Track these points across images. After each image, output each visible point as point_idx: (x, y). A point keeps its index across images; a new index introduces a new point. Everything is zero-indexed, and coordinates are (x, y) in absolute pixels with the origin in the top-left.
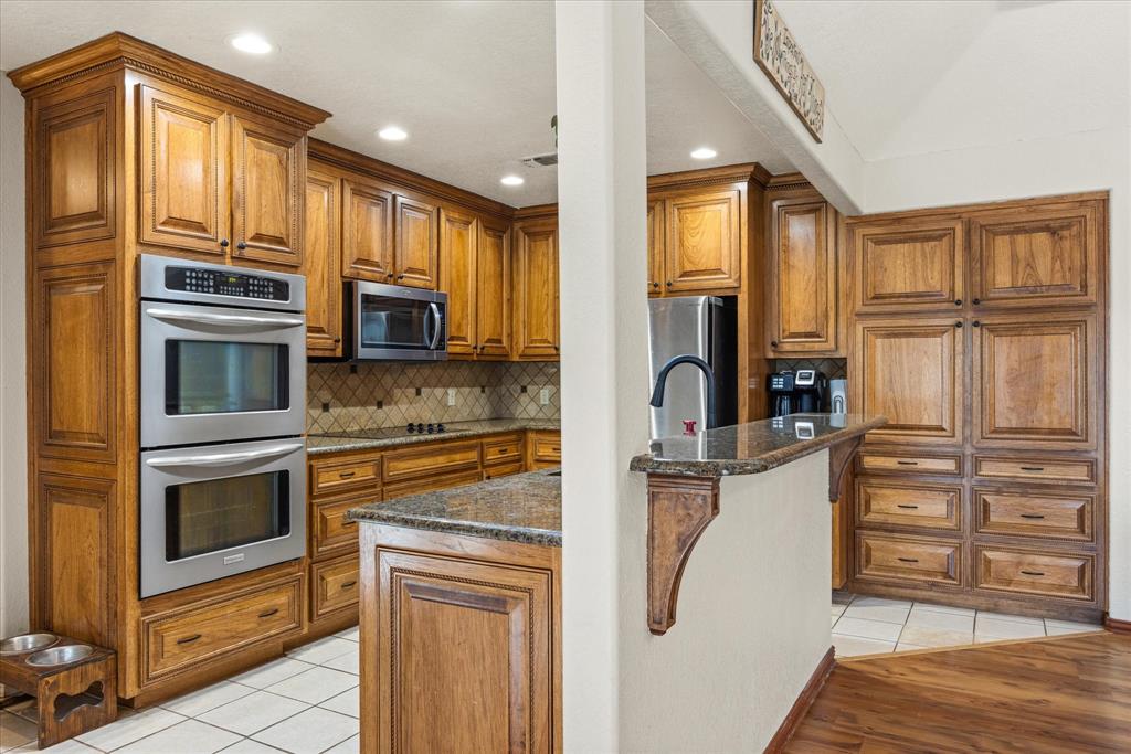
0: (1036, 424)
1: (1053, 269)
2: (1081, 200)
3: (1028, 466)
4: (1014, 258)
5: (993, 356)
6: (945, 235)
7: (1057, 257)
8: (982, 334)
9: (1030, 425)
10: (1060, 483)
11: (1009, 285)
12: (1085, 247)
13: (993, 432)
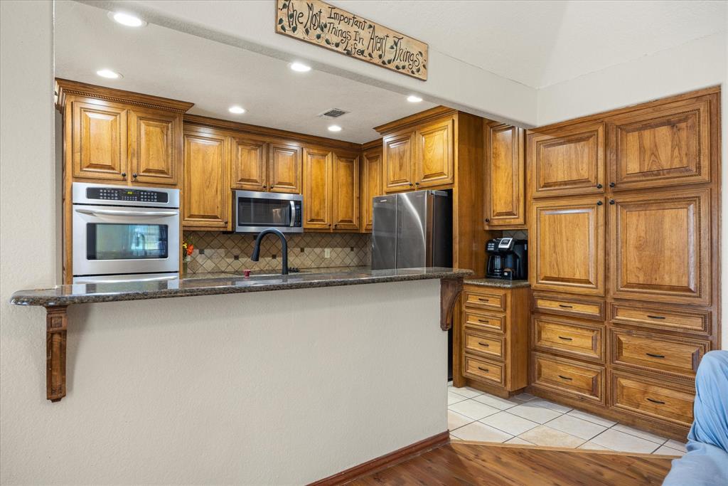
0: (658, 282)
1: (672, 156)
2: (697, 96)
3: (654, 315)
4: (642, 149)
5: (626, 227)
6: (591, 137)
7: (676, 145)
8: (617, 210)
9: (654, 282)
10: (679, 330)
11: (637, 171)
12: (699, 136)
13: (626, 286)
